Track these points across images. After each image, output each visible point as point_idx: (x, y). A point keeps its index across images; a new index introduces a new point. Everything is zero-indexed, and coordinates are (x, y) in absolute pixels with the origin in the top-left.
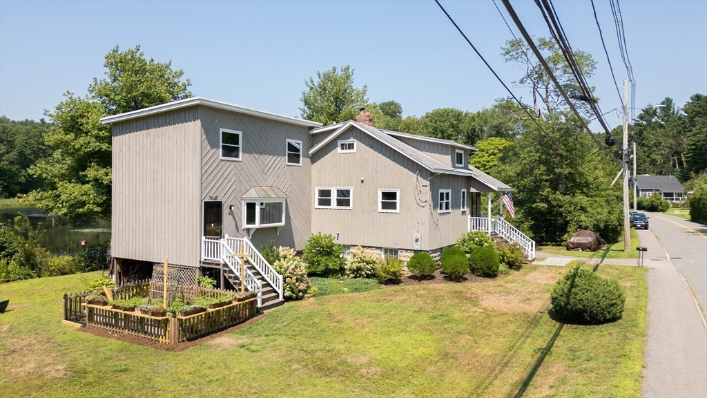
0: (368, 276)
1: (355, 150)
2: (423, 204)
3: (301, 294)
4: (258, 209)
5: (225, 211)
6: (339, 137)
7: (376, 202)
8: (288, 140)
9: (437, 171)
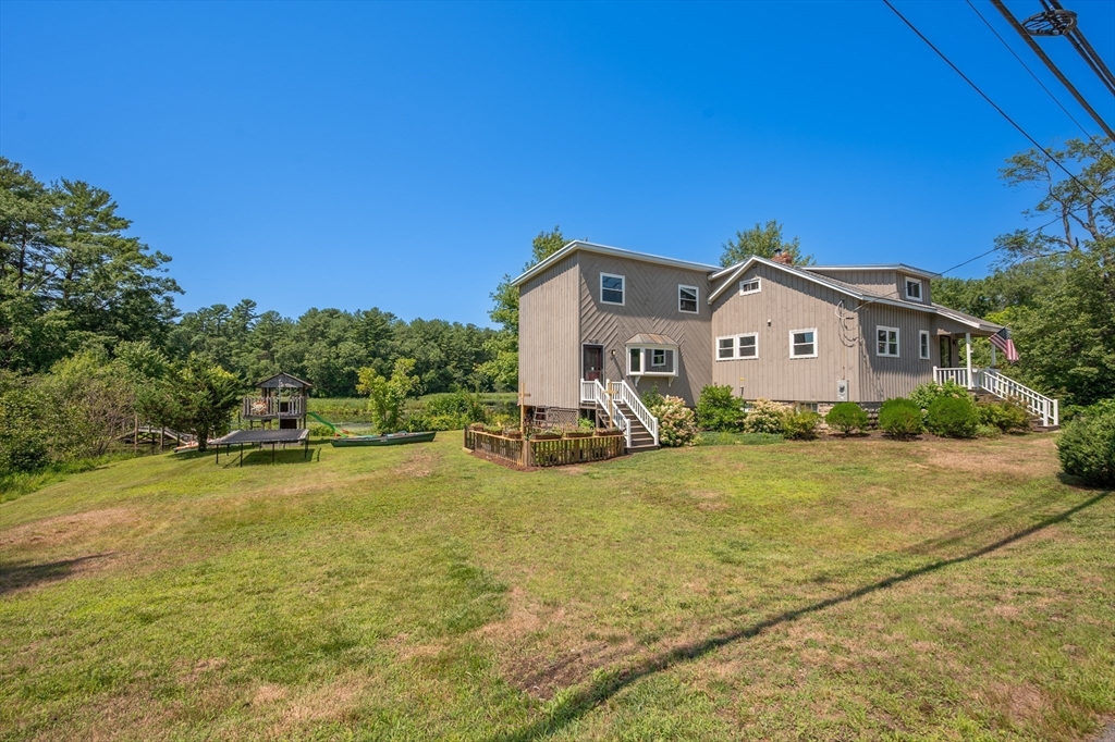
0: (772, 431)
1: (759, 290)
2: (850, 344)
3: (679, 440)
4: (642, 355)
5: (607, 357)
6: (741, 278)
7: (787, 346)
8: (680, 287)
9: (867, 299)
